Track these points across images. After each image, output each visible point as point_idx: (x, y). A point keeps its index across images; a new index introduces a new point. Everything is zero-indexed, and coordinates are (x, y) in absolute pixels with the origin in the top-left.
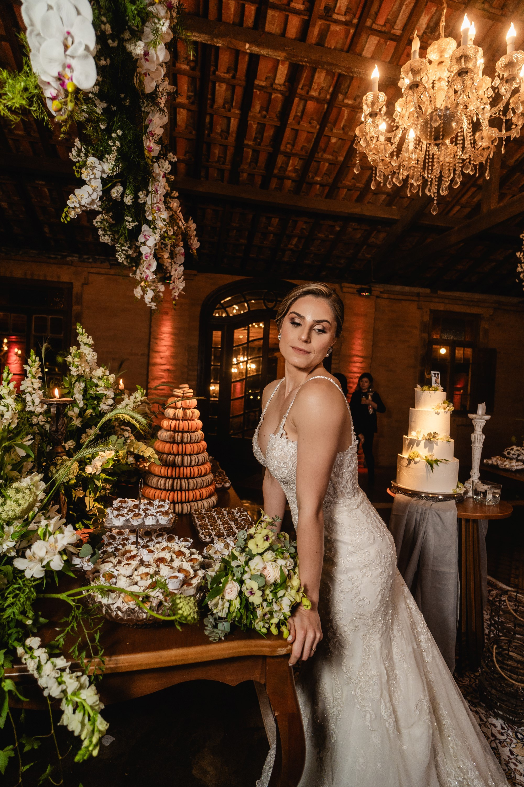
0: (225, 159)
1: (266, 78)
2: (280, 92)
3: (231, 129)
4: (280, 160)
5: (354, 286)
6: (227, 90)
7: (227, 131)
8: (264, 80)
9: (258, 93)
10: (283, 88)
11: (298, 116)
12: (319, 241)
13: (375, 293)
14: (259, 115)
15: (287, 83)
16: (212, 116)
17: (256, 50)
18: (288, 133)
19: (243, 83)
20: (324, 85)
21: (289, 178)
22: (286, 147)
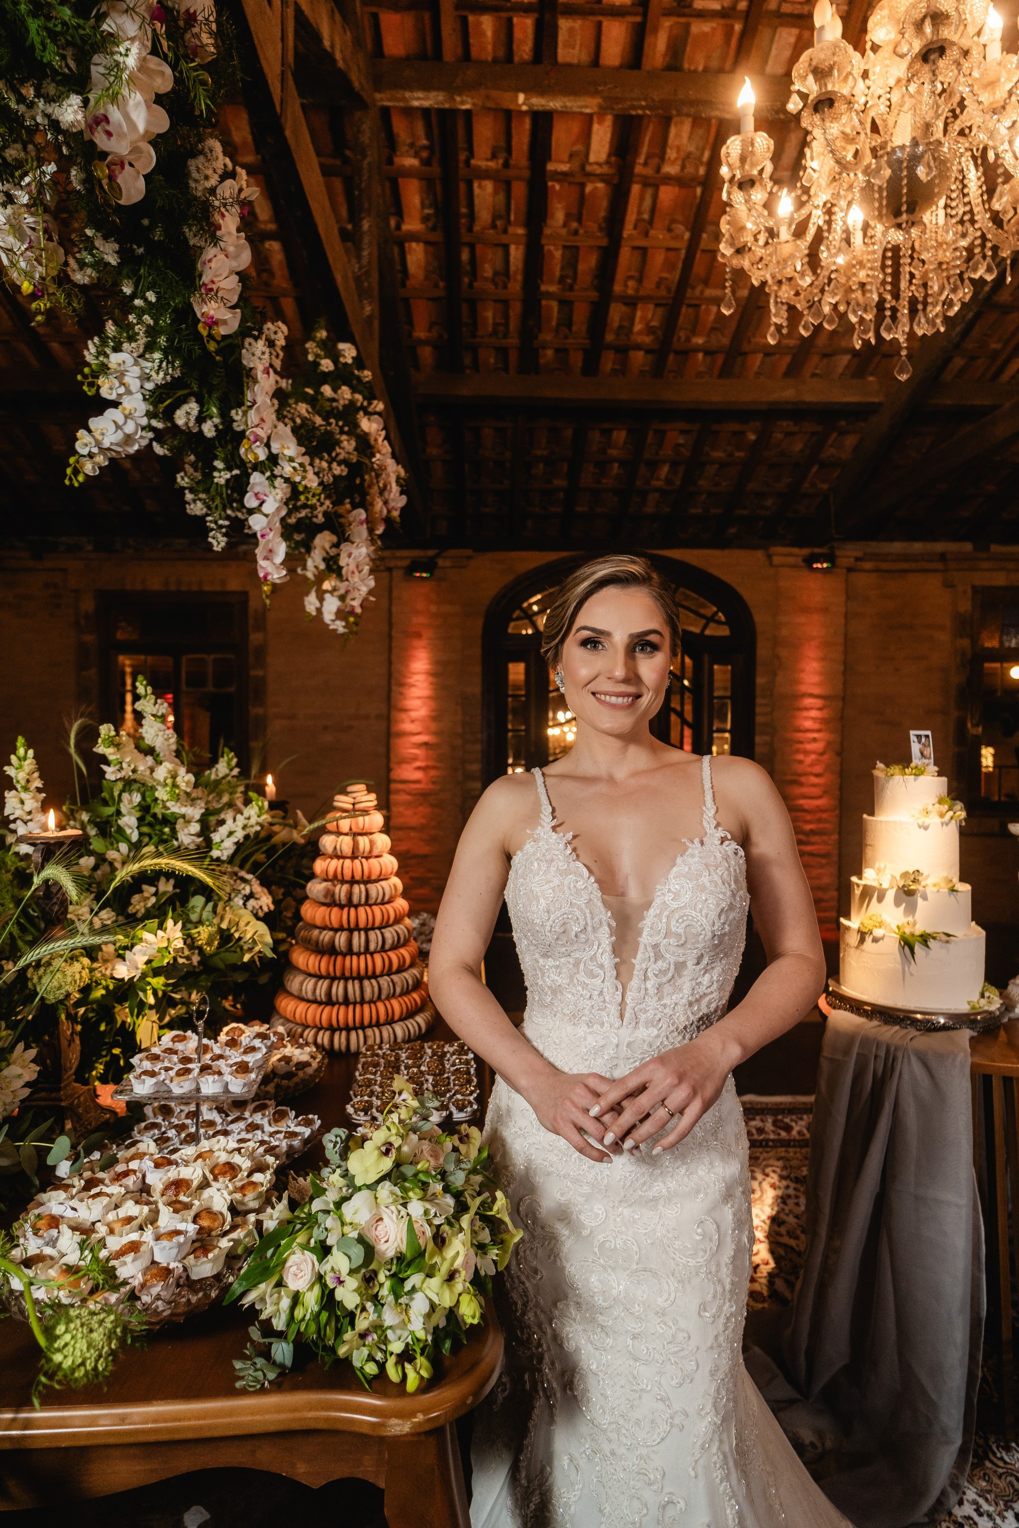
0: (507, 325)
1: (571, 156)
2: (602, 178)
3: (512, 268)
4: (616, 313)
5: (796, 550)
6: (496, 192)
7: (505, 272)
8: (566, 158)
9: (557, 187)
10: (605, 169)
11: (644, 220)
12: (716, 466)
13: (843, 562)
14: (564, 232)
15: (613, 159)
16: (472, 247)
17: (539, 102)
18: (626, 256)
19: (526, 173)
20: (692, 148)
21: (638, 347)
22: (626, 286)
